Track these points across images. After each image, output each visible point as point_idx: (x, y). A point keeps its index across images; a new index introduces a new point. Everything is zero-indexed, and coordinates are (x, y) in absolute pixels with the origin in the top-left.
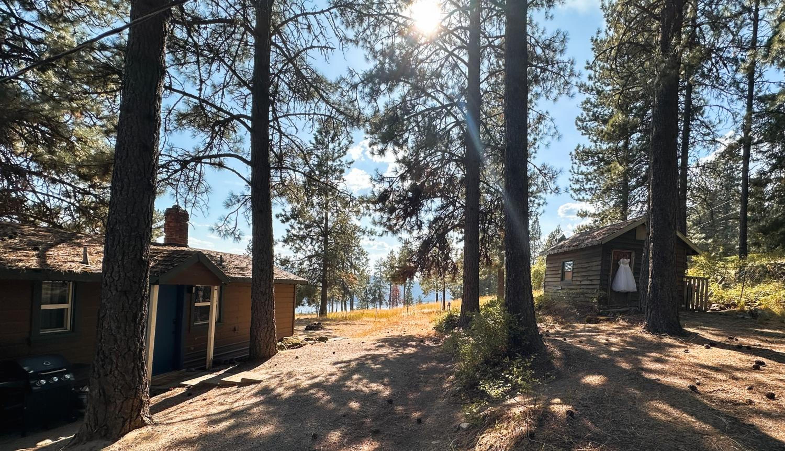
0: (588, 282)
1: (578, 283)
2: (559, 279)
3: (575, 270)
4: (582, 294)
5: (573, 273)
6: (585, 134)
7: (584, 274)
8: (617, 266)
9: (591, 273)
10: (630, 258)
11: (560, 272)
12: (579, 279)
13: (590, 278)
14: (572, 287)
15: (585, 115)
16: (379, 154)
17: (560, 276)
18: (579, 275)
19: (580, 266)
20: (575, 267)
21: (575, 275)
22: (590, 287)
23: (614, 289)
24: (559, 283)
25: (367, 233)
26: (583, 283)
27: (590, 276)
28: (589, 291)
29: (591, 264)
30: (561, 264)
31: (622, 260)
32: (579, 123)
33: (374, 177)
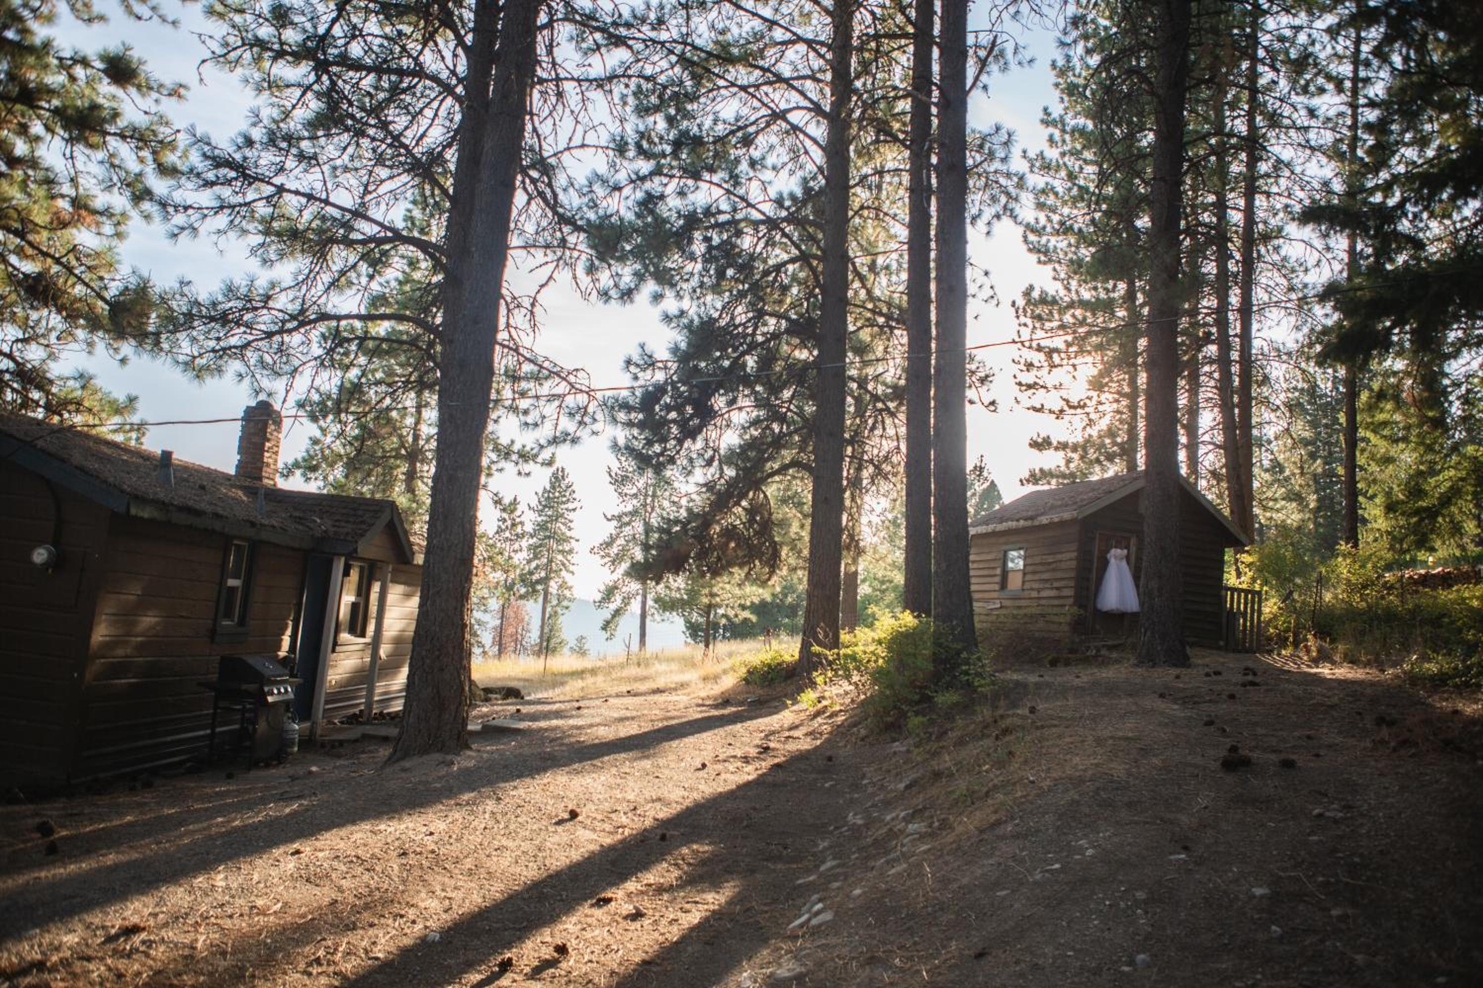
0: (1053, 593)
1: (1034, 594)
2: (997, 587)
3: (1029, 569)
4: (1043, 616)
5: (1025, 574)
6: (1045, 263)
7: (1045, 576)
8: (1104, 564)
9: (1059, 575)
10: (1127, 547)
11: (998, 571)
12: (1036, 585)
13: (1056, 584)
14: (1023, 603)
15: (1043, 221)
16: (622, 298)
17: (997, 579)
18: (1037, 577)
19: (1037, 560)
20: (1029, 561)
21: (1028, 577)
22: (1056, 602)
23: (1099, 606)
24: (995, 595)
25: (514, 457)
26: (1044, 594)
27: (1057, 580)
28: (1055, 610)
29: (1059, 557)
30: (1001, 555)
31: (1113, 551)
32: (1032, 237)
33: (636, 358)
